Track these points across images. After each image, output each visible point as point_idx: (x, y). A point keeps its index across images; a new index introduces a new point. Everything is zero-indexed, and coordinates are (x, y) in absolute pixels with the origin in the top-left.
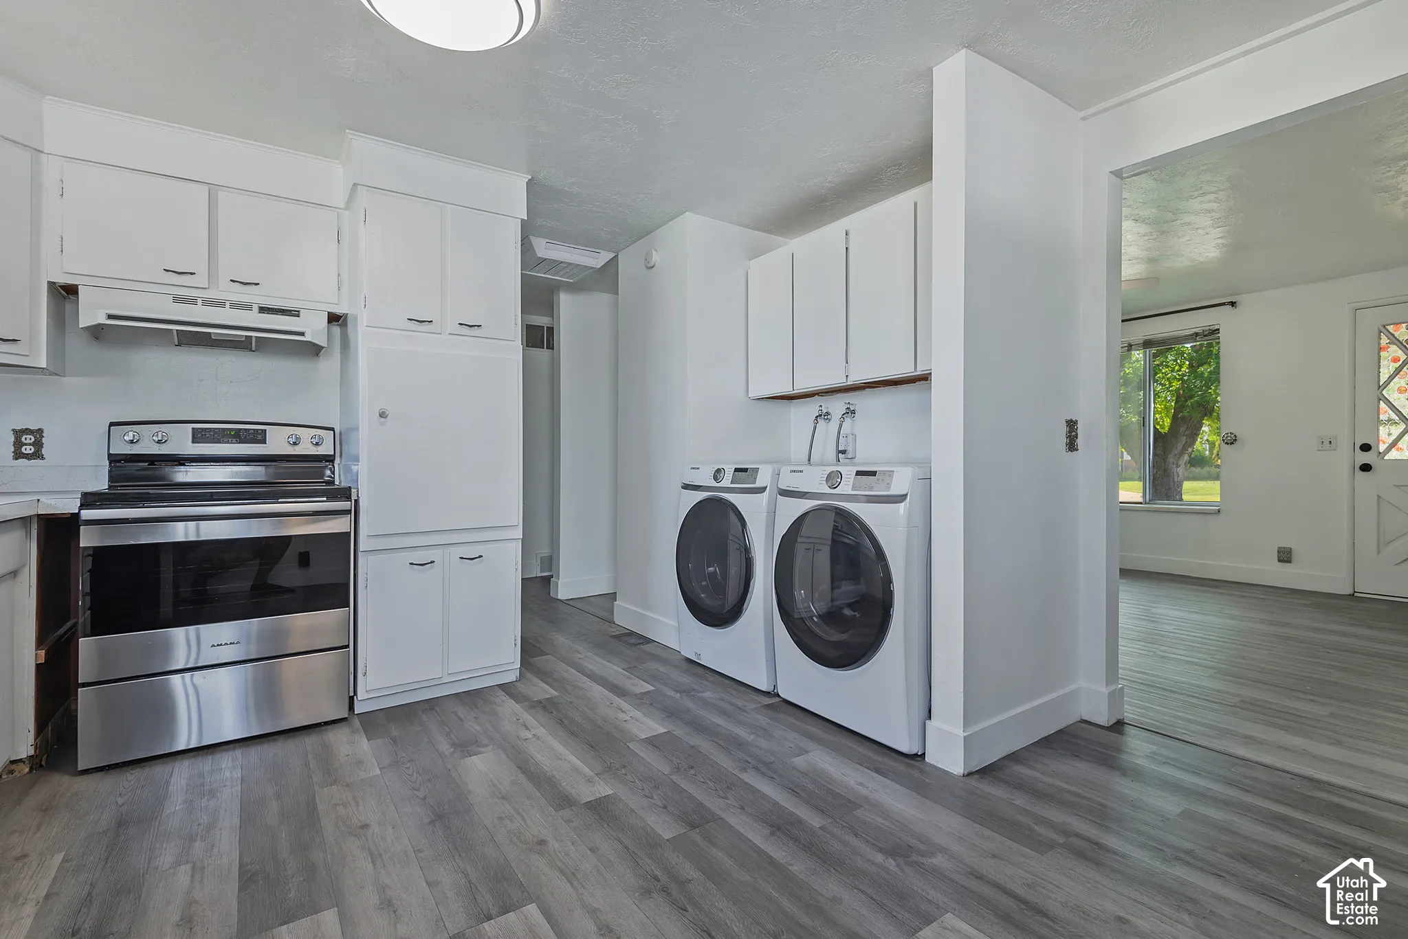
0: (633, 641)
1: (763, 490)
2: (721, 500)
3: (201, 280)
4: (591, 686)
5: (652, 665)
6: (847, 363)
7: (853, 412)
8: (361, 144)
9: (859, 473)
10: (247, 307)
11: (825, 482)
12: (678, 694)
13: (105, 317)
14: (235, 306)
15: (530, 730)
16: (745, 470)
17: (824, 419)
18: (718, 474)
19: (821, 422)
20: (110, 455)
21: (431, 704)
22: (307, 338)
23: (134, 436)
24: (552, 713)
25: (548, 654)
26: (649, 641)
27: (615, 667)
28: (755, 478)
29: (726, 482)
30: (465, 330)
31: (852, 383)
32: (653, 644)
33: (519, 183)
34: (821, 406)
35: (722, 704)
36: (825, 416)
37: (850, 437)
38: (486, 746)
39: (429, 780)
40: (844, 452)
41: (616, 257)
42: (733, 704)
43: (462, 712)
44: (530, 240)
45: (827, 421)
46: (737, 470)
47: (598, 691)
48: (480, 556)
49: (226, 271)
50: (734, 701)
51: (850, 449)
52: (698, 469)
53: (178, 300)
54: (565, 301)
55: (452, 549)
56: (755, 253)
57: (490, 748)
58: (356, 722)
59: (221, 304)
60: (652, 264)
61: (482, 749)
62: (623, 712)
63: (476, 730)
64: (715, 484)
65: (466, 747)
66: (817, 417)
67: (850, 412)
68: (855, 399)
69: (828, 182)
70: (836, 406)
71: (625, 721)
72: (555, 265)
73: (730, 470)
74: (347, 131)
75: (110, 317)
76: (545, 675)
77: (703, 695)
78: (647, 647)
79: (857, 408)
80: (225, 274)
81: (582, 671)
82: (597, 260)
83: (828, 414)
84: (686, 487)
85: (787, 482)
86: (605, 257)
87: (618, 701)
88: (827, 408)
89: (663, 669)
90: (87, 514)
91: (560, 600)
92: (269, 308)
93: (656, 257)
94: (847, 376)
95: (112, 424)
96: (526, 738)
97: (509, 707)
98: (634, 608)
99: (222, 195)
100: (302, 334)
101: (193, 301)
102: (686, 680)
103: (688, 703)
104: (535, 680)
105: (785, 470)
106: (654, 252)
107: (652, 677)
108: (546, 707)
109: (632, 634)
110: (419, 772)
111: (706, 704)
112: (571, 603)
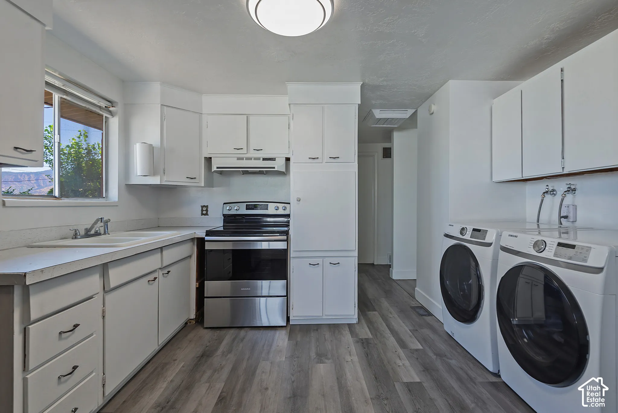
0: (422, 312)
1: (489, 245)
2: (465, 247)
3: (244, 151)
4: (390, 337)
5: (426, 332)
6: (563, 159)
7: (574, 190)
8: (292, 87)
9: (560, 244)
10: (258, 159)
11: (532, 247)
12: (435, 356)
13: (216, 168)
14: (256, 159)
15: (351, 356)
16: (479, 231)
17: (551, 194)
18: (463, 231)
19: (548, 197)
20: (223, 214)
21: (318, 327)
22: (276, 169)
23: (229, 207)
24: (365, 349)
25: (376, 311)
26: (430, 314)
27: (406, 328)
28: (485, 237)
29: (467, 236)
30: (332, 160)
31: (568, 172)
32: (432, 317)
33: (357, 87)
34: (547, 186)
35: (461, 372)
36: (551, 192)
37: (571, 208)
38: (329, 359)
39: (300, 372)
40: (566, 217)
41: (416, 111)
42: (467, 374)
43: (328, 335)
44: (372, 112)
45: (553, 195)
46: (474, 230)
47: (392, 341)
48: (339, 263)
49: (252, 146)
50: (470, 372)
51: (571, 215)
52: (453, 226)
53: (239, 159)
54: (396, 136)
55: (327, 259)
56: (497, 94)
57: (330, 361)
58: (289, 328)
59: (250, 159)
60: (432, 112)
61: (326, 361)
62: (400, 359)
63: (328, 348)
64: (461, 236)
65: (321, 357)
66: (544, 193)
67: (571, 190)
68: (574, 182)
69: (545, 40)
70: (561, 186)
71: (399, 366)
72: (386, 120)
73: (470, 229)
74: (286, 83)
75: (218, 168)
76: (370, 324)
77: (450, 361)
78: (428, 319)
79: (577, 187)
80: (252, 147)
81: (389, 326)
82: (407, 114)
83: (553, 190)
84: (447, 236)
85: (507, 242)
86: (411, 112)
87: (400, 351)
88: (553, 187)
89: (432, 336)
90: (207, 238)
91: (393, 280)
92: (266, 158)
93: (434, 108)
94: (563, 168)
95: (224, 204)
96: (347, 360)
97: (347, 338)
98: (424, 294)
99: (251, 118)
100: (274, 168)
101: (242, 159)
102: (442, 347)
103: (439, 364)
104: (365, 326)
105: (505, 234)
106: (433, 105)
107: (424, 340)
108: (364, 343)
109: (422, 307)
110: (297, 365)
111: (451, 369)
112: (399, 282)
